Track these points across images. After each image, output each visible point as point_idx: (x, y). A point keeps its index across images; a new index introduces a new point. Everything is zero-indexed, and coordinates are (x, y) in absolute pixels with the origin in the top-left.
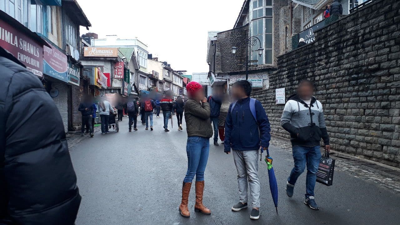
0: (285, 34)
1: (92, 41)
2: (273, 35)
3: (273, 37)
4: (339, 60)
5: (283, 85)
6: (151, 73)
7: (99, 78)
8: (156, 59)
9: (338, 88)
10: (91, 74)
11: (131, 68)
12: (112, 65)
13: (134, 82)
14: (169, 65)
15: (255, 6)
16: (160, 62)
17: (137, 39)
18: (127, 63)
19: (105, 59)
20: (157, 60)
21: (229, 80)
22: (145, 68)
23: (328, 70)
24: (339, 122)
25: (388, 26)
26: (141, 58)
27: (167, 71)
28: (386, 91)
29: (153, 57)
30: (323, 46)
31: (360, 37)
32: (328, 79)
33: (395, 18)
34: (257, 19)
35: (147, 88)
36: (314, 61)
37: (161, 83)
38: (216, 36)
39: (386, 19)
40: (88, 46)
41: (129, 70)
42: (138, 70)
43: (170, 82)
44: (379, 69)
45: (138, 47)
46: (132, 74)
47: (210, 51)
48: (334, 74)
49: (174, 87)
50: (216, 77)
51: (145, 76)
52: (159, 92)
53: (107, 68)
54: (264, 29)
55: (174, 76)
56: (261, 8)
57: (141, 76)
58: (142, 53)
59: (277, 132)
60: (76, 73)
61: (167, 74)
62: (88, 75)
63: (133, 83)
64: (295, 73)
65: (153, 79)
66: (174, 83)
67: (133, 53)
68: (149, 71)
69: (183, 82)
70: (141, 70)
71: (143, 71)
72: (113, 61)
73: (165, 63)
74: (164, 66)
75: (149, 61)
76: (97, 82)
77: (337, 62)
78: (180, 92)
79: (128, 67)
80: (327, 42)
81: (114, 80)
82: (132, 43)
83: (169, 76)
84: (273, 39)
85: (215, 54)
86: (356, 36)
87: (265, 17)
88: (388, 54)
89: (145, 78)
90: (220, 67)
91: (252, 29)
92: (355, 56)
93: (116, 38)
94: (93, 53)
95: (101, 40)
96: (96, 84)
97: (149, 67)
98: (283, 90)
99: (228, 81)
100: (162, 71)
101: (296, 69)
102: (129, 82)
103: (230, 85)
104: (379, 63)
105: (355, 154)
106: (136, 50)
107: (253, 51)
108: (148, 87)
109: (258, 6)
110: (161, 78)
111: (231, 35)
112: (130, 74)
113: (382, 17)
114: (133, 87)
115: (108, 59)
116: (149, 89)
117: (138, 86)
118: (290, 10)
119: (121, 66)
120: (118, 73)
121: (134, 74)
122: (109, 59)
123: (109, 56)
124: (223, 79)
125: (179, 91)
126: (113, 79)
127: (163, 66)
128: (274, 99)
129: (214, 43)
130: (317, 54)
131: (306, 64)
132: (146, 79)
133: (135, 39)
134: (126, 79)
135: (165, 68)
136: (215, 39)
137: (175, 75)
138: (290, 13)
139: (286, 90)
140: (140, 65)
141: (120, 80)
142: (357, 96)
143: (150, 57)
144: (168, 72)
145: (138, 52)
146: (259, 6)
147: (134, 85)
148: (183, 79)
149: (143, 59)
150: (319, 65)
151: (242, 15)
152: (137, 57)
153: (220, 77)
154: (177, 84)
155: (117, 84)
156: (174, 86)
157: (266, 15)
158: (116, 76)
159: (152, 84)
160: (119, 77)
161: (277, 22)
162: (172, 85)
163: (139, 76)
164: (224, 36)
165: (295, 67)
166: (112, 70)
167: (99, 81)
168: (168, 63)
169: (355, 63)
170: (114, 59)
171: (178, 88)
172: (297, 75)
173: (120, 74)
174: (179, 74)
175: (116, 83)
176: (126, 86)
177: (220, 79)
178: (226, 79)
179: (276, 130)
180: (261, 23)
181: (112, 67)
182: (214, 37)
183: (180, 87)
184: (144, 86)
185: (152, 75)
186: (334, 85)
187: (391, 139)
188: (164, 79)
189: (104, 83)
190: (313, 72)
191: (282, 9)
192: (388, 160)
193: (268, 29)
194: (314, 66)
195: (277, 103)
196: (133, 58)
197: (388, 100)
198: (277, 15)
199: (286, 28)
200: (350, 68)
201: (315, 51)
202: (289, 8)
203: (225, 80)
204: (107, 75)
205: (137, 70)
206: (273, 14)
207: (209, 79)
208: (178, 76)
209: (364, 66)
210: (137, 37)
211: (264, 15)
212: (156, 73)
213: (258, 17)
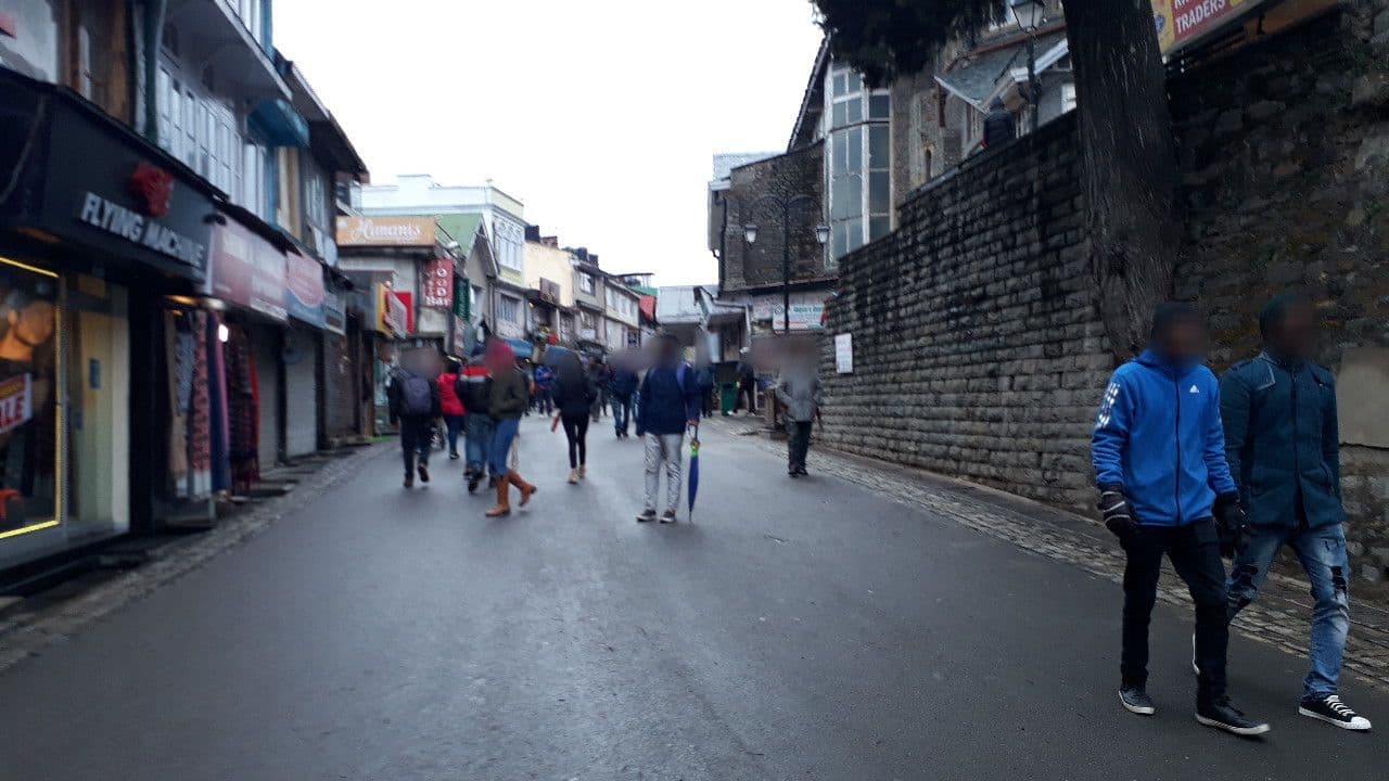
0: (923, 171)
1: (353, 193)
2: (891, 174)
3: (892, 179)
4: (934, 274)
5: (850, 326)
6: (537, 287)
7: (388, 310)
8: (552, 242)
9: (932, 335)
10: (369, 302)
11: (473, 274)
12: (417, 270)
13: (484, 315)
14: (594, 259)
15: (838, 91)
16: (567, 250)
17: (492, 184)
18: (462, 260)
19: (398, 253)
20: (555, 244)
21: (751, 309)
22: (517, 273)
23: (917, 297)
24: (934, 409)
25: (992, 213)
26: (503, 243)
27: (587, 276)
28: (992, 342)
29: (542, 234)
30: (910, 243)
31: (960, 230)
32: (918, 314)
33: (1001, 199)
34: (846, 127)
35: (521, 333)
36: (898, 275)
37: (567, 314)
38: (729, 178)
39: (991, 198)
40: (346, 215)
41: (466, 281)
42: (495, 277)
43: (596, 313)
44: (983, 297)
45: (495, 208)
46: (477, 290)
47: (713, 218)
48: (925, 305)
49: (610, 327)
50: (716, 302)
51: (516, 296)
52: (563, 343)
53: (403, 279)
54: (866, 156)
55: (608, 291)
56: (857, 95)
57: (504, 296)
58: (507, 225)
59: (840, 441)
60: (338, 305)
61: (587, 287)
62: (360, 304)
63: (480, 319)
64: (869, 299)
65: (543, 303)
66: (610, 313)
67: (481, 230)
68: (530, 282)
69: (641, 312)
70: (504, 277)
71: (510, 282)
72: (422, 258)
73: (581, 253)
74: (578, 263)
75: (529, 247)
76: (384, 322)
77: (930, 280)
78: (630, 342)
79: (465, 271)
80: (915, 233)
81: (425, 311)
82: (478, 198)
83: (593, 294)
84: (892, 186)
85: (724, 230)
86: (954, 227)
87: (867, 123)
88: (995, 268)
89: (515, 301)
90: (738, 268)
91: (831, 156)
92: (955, 267)
93: (427, 182)
94: (362, 236)
95: (378, 189)
96: (379, 327)
97: (530, 268)
98: (848, 337)
99: (747, 313)
100: (569, 277)
101: (869, 291)
102: (467, 317)
103: (753, 324)
104: (984, 285)
105: (957, 473)
106: (488, 217)
107: (833, 221)
108: (525, 328)
109: (847, 89)
110: (566, 300)
111: (773, 174)
112: (472, 291)
113: (986, 194)
114: (481, 330)
115: (406, 251)
116: (530, 337)
117: (495, 327)
118: (936, 103)
119: (443, 272)
120: (435, 291)
121: (484, 292)
122: (411, 251)
123: (409, 243)
124: (732, 307)
125: (626, 339)
126: (423, 310)
127: (573, 262)
128: (834, 361)
129: (721, 198)
130: (901, 258)
131: (885, 279)
132: (521, 304)
133: (486, 185)
134: (457, 307)
135: (580, 269)
136: (726, 185)
137: (614, 288)
138: (937, 113)
139: (853, 339)
140: (503, 262)
141: (444, 313)
142: (958, 352)
143: (532, 234)
144: (589, 281)
145: (493, 225)
146: (851, 90)
147: (483, 324)
148: (638, 299)
149: (512, 246)
150: (906, 283)
151: (807, 111)
152: (491, 240)
153: (724, 300)
154: (621, 316)
155: (431, 324)
156: (609, 323)
157: (871, 116)
158: (431, 300)
159: (538, 319)
160: (440, 302)
161: (902, 134)
162: (602, 320)
163: (498, 297)
164: (750, 176)
165: (868, 286)
166: (417, 283)
167: (388, 320)
168: (591, 251)
169: (954, 283)
170: (425, 251)
171: (623, 330)
172: (872, 303)
173: (441, 296)
174: (627, 286)
175: (429, 318)
176: (460, 328)
177: (725, 306)
178: (743, 308)
179: (838, 436)
180: (856, 141)
181: (417, 275)
182: (723, 180)
183: (630, 327)
184: (513, 327)
185: (538, 292)
186: (927, 329)
187: (999, 437)
188: (578, 302)
189: (400, 322)
190: (896, 297)
191: (915, 102)
192: (995, 478)
193: (878, 158)
194: (897, 286)
195: (838, 371)
196: (481, 245)
197: (995, 360)
198: (903, 116)
199: (928, 154)
200: (948, 294)
201: (897, 253)
202: (935, 97)
203: (738, 310)
204: (404, 297)
205: (492, 279)
206: (891, 113)
207: (698, 304)
208: (624, 292)
209: (965, 290)
210: (489, 178)
211: (865, 114)
212: (553, 287)
213: (847, 122)
